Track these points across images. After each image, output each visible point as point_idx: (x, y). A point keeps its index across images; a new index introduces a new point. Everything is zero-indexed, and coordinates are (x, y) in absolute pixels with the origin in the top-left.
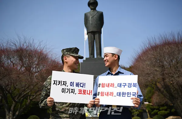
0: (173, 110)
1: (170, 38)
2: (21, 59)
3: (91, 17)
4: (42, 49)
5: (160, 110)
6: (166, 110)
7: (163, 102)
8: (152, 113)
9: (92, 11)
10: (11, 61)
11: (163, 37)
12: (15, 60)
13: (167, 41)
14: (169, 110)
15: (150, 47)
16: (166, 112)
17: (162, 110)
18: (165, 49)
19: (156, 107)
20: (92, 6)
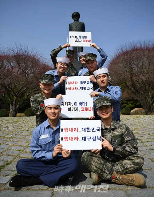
0: (138, 104)
1: (138, 45)
2: (18, 63)
3: (74, 27)
4: (35, 55)
5: (128, 104)
6: (132, 104)
7: (130, 98)
8: (122, 106)
9: (75, 22)
10: (10, 65)
11: (132, 44)
12: (14, 64)
13: (135, 48)
14: (135, 104)
15: (122, 53)
16: (133, 106)
17: (130, 104)
18: (134, 54)
19: (125, 102)
20: (75, 18)
